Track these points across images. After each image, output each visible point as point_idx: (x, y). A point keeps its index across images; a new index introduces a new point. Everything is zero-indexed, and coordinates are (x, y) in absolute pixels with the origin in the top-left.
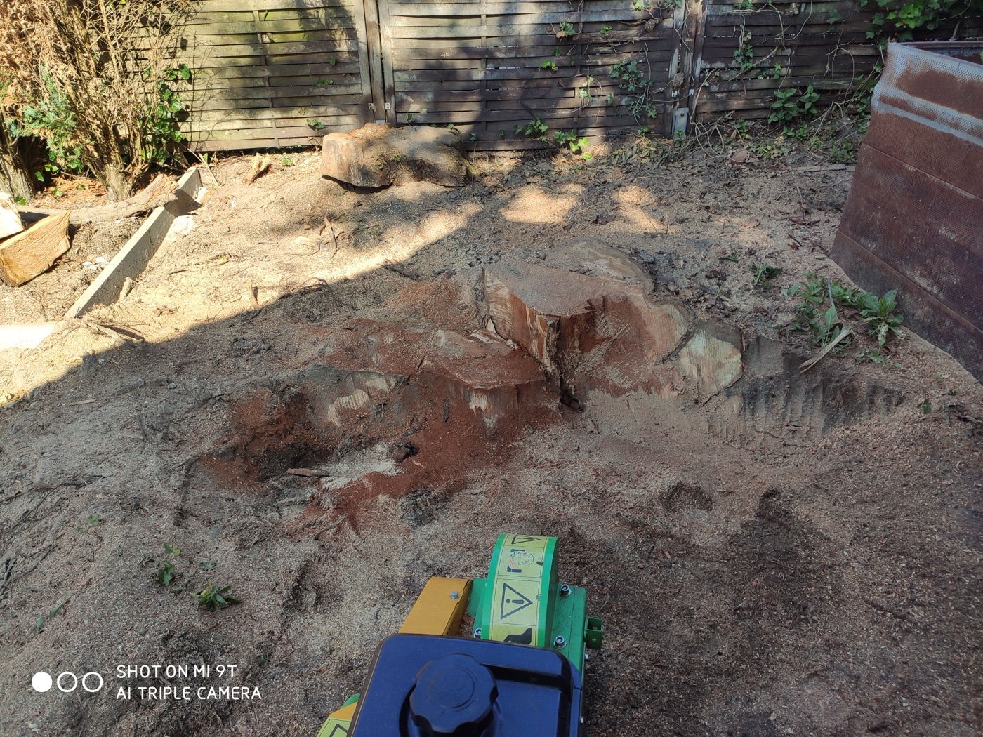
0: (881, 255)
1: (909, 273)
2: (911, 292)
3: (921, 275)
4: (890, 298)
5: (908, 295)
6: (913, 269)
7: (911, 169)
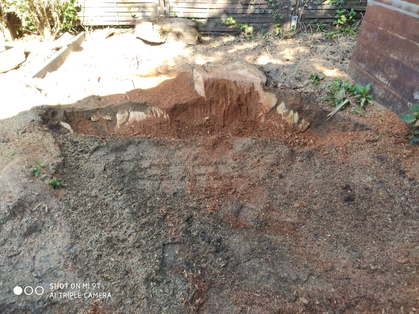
0: (367, 69)
1: (377, 76)
2: (377, 84)
3: (382, 77)
4: (368, 87)
5: (376, 86)
6: (379, 74)
7: (381, 29)
